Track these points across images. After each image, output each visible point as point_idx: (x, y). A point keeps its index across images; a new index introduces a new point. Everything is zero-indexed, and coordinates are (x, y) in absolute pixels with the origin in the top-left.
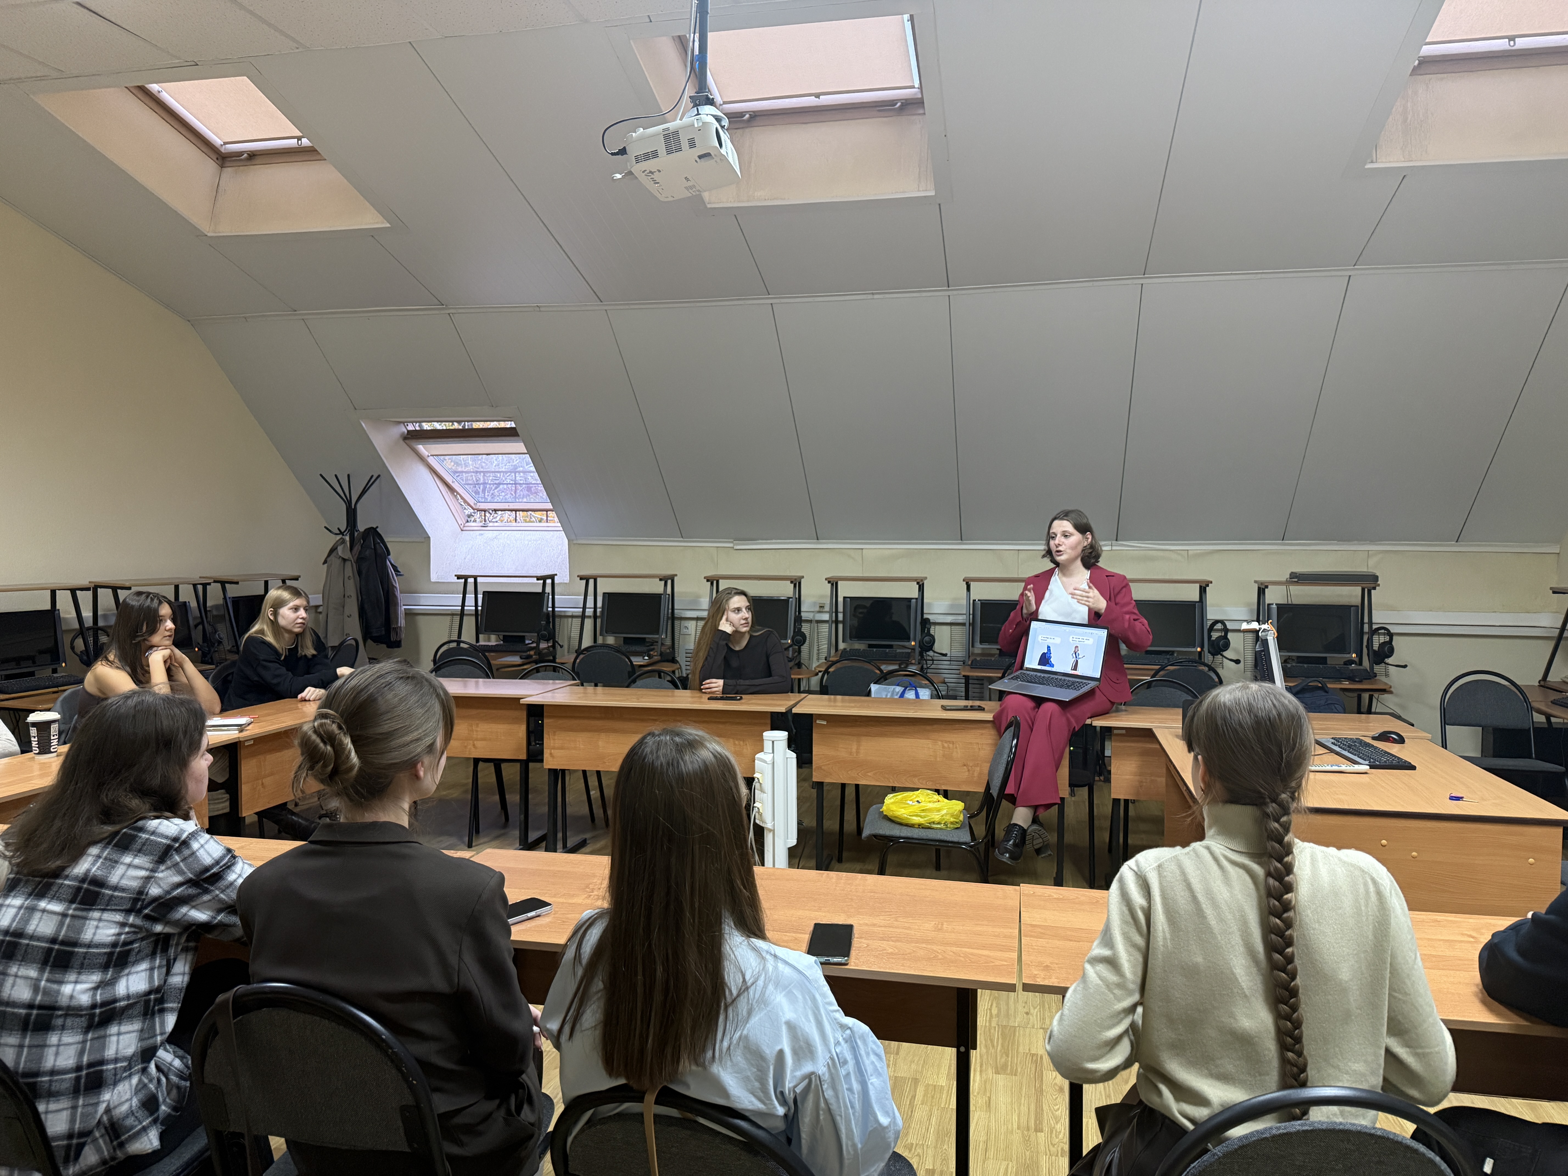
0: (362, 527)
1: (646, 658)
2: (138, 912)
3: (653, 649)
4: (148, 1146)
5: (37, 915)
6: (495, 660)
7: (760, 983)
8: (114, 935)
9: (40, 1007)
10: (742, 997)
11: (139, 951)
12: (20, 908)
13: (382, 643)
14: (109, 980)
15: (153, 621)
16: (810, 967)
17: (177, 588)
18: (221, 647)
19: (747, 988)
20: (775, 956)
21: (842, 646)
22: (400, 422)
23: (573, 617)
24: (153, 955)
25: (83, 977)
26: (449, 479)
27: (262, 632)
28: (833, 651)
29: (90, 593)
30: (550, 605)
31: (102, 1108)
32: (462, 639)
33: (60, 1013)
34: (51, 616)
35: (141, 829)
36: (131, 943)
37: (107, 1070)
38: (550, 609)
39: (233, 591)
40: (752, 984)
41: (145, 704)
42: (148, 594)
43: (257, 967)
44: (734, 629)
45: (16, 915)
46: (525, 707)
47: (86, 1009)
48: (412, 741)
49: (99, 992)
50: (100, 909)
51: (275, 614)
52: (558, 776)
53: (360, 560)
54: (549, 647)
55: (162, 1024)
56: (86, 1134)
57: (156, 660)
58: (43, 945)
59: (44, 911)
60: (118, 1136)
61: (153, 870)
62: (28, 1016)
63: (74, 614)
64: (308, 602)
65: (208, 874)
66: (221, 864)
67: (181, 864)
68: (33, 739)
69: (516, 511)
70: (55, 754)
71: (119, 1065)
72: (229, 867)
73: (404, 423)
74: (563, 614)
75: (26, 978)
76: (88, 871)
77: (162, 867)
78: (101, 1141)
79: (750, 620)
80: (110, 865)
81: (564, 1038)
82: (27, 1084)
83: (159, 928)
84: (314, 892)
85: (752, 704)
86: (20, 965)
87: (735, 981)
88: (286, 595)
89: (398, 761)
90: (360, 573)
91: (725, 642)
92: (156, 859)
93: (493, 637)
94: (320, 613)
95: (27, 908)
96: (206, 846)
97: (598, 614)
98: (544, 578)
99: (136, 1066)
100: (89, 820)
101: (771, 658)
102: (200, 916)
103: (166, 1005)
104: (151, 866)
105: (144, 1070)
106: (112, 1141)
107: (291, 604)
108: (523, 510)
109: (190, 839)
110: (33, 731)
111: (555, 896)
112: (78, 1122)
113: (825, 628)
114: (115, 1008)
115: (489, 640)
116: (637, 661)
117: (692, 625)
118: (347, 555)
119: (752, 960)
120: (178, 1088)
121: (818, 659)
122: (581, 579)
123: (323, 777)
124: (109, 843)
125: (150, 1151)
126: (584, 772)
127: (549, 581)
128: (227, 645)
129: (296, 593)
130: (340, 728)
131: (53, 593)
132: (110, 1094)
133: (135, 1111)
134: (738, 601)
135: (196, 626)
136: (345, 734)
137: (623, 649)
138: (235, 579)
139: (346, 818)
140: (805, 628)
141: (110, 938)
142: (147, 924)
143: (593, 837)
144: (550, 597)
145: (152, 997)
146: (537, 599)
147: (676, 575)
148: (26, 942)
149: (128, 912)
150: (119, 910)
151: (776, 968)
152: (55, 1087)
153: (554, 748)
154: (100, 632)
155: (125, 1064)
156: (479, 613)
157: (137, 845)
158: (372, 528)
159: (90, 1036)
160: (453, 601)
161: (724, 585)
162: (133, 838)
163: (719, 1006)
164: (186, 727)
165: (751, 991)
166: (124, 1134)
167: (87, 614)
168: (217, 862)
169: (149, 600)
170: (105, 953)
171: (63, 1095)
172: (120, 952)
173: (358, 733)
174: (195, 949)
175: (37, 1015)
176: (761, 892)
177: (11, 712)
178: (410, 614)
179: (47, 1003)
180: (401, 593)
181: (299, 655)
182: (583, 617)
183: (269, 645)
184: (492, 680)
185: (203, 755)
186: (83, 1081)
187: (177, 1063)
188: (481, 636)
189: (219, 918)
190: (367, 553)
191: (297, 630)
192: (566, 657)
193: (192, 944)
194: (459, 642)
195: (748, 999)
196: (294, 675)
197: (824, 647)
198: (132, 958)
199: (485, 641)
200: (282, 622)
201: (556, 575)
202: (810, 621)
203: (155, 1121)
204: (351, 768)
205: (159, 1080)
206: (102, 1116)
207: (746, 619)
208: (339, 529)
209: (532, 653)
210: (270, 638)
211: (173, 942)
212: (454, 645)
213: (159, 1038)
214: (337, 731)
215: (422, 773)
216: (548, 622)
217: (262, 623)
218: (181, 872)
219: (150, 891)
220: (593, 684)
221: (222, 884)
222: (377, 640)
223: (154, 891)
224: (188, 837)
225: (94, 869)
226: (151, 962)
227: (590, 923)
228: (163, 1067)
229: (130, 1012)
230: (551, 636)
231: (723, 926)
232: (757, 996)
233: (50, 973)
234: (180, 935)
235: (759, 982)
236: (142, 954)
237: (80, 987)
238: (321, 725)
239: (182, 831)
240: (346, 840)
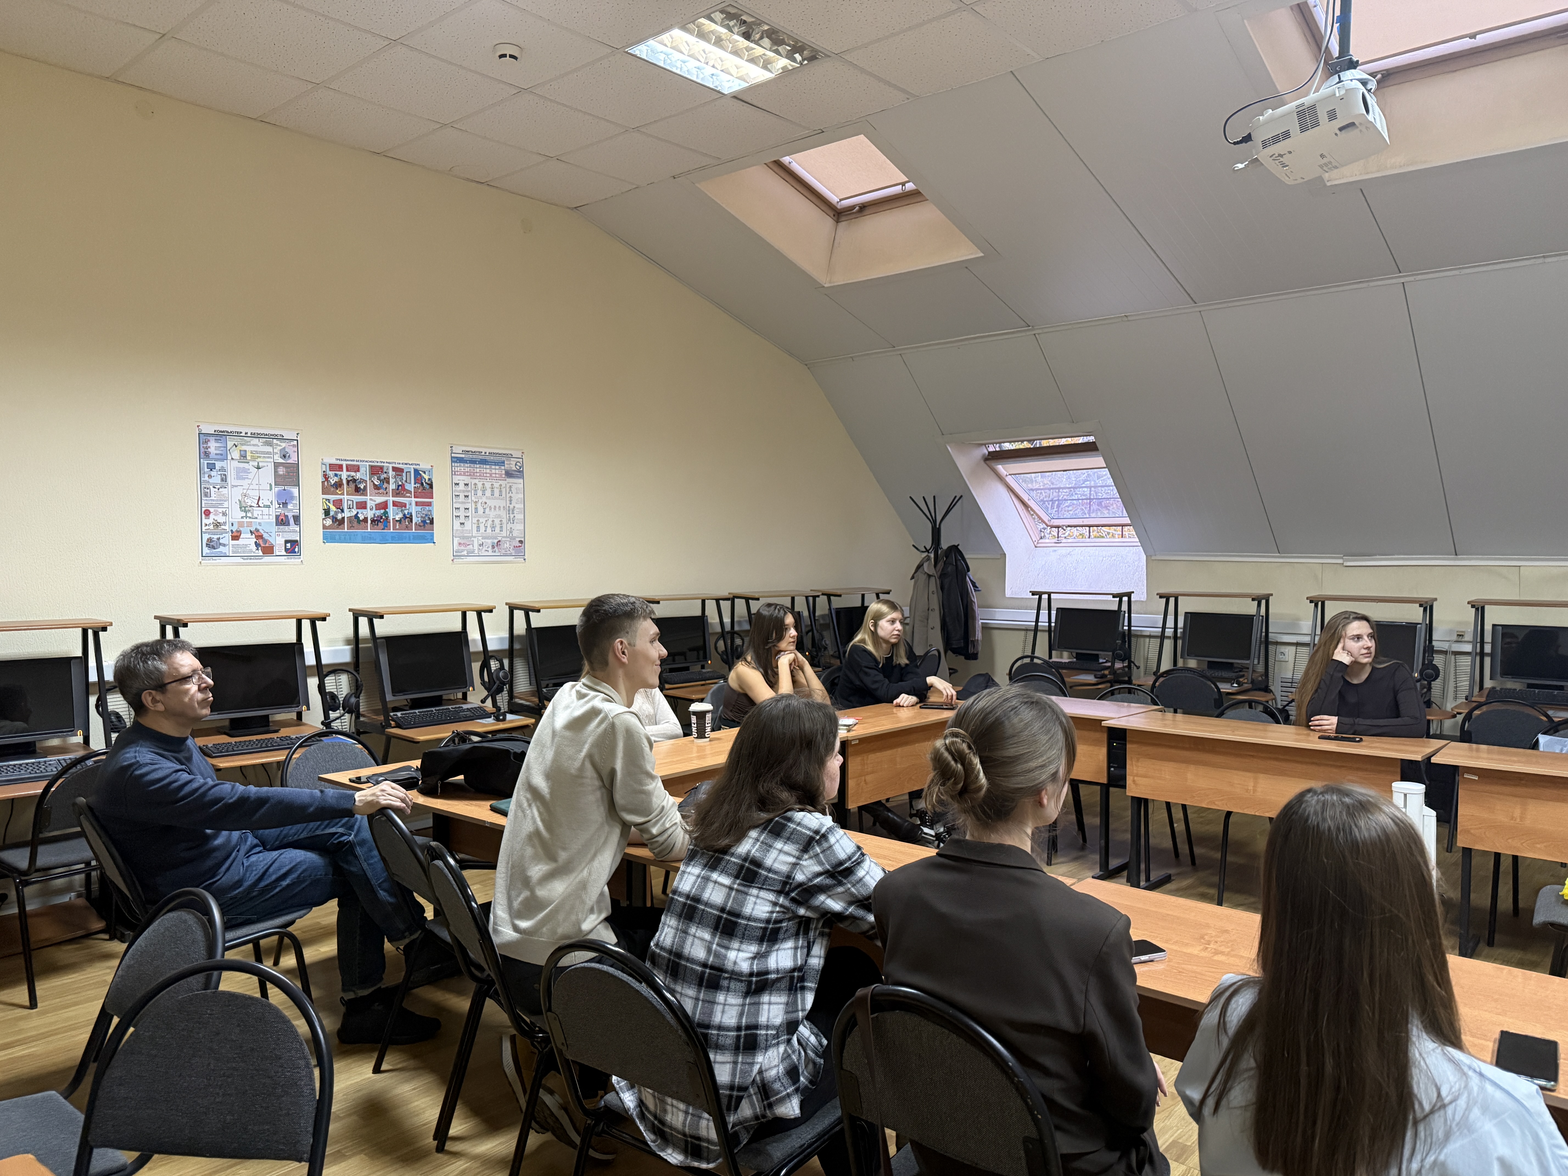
0: (945, 545)
1: (1235, 685)
2: (787, 894)
3: (1243, 676)
4: (791, 1113)
5: (711, 885)
6: (1069, 677)
7: (1462, 1102)
8: (768, 912)
9: (712, 968)
10: (1436, 1115)
11: (787, 930)
12: (698, 876)
13: (961, 654)
14: (764, 953)
15: (780, 629)
16: (1529, 1096)
17: (793, 599)
18: (826, 652)
19: (1444, 1106)
20: (1481, 1075)
21: (1488, 684)
22: (982, 445)
23: (1150, 637)
24: (797, 935)
25: (744, 947)
26: (1025, 497)
27: (863, 641)
28: (1476, 689)
29: (729, 602)
30: (1126, 623)
31: (756, 1068)
32: (1036, 654)
33: (726, 975)
34: (701, 620)
35: (790, 820)
36: (781, 921)
37: (760, 1034)
38: (1126, 628)
39: (837, 603)
40: (1451, 1103)
41: (791, 708)
42: (776, 605)
43: (893, 968)
44: (1354, 659)
45: (695, 883)
46: (1106, 729)
47: (746, 976)
48: (1036, 768)
49: (756, 962)
50: (758, 887)
51: (875, 625)
52: (1141, 804)
53: (943, 576)
54: (1124, 667)
55: (803, 1000)
56: (743, 1089)
57: (784, 662)
58: (715, 912)
59: (716, 882)
60: (768, 1098)
61: (799, 858)
62: (703, 973)
63: (717, 620)
64: (903, 615)
65: (841, 868)
66: (853, 860)
67: (821, 855)
68: (693, 725)
69: (1090, 526)
70: (708, 739)
71: (769, 1032)
72: (859, 863)
73: (985, 445)
74: (1139, 633)
75: (702, 939)
76: (749, 851)
77: (806, 856)
78: (754, 1097)
79: (1373, 650)
80: (766, 849)
81: (1207, 1110)
82: (702, 1034)
83: (802, 911)
84: (944, 907)
85: (1375, 747)
86: (697, 927)
87: (1427, 1094)
88: (884, 608)
89: (1024, 786)
90: (942, 588)
91: (1340, 675)
92: (801, 848)
93: (1065, 654)
94: (907, 624)
95: (703, 878)
96: (841, 842)
97: (1179, 635)
98: (1120, 596)
99: (782, 1035)
100: (749, 807)
101: (1400, 696)
102: (836, 905)
103: (806, 984)
104: (797, 854)
105: (789, 1041)
106: (763, 1101)
107: (889, 617)
108: (1097, 526)
109: (828, 833)
110: (694, 719)
111: (1167, 941)
112: (738, 1077)
113: (1466, 661)
114: (767, 979)
115: (1061, 657)
116: (1225, 688)
117: (1290, 651)
118: (932, 571)
119: (1449, 1073)
120: (814, 1063)
121: (1456, 698)
122: (1161, 597)
123: (954, 794)
124: (765, 829)
125: (792, 1117)
126: (1168, 804)
127: (1125, 599)
128: (831, 651)
129: (893, 606)
130: (970, 747)
131: (703, 602)
132: (762, 1057)
133: (781, 1078)
134: (1357, 627)
135: (807, 633)
136: (974, 754)
137: (1208, 674)
138: (839, 592)
139: (972, 835)
140: (1438, 661)
141: (765, 915)
142: (793, 907)
143: (1178, 874)
144: (1127, 615)
145: (796, 974)
146: (1113, 616)
147: (1272, 595)
148: (702, 907)
149: (779, 893)
150: (772, 890)
151: (1482, 1089)
152: (721, 1041)
153: (1137, 775)
154: (735, 635)
155: (774, 1032)
156: (1053, 629)
157: (786, 834)
158: (954, 546)
159: (748, 1001)
160: (1027, 617)
161: (1332, 610)
162: (784, 826)
163: (1405, 1119)
164: (823, 729)
165: (1450, 1110)
166: (773, 1096)
167: (727, 620)
168: (850, 858)
169: (777, 611)
170: (761, 928)
171: (727, 1049)
172: (772, 928)
173: (986, 754)
174: (829, 935)
175: (710, 973)
176: (1457, 990)
177: (672, 699)
178: (986, 628)
179: (717, 965)
180: (979, 607)
181: (894, 664)
182: (1162, 637)
183: (869, 653)
184: (1068, 698)
185: (836, 755)
186: (742, 1040)
187: (813, 1039)
188: (1054, 653)
189: (850, 910)
190: (949, 569)
191: (893, 641)
192: (1143, 679)
193: (827, 930)
194: (1032, 658)
195: (1446, 1120)
196: (890, 682)
197: (1464, 684)
198: (781, 936)
199: (1057, 658)
200: (881, 633)
201: (1133, 592)
202: (1445, 653)
203: (797, 1090)
204: (980, 788)
205: (800, 1053)
206: (755, 1076)
207: (1368, 648)
208: (925, 547)
209: (1106, 672)
210: (870, 647)
211: (813, 926)
212: (1027, 660)
213: (801, 1014)
214: (967, 751)
215: (1045, 801)
216: (1124, 642)
217: (865, 632)
218: (821, 863)
219: (796, 877)
220: (1172, 710)
221: (853, 878)
222: (956, 651)
223: (800, 877)
224: (826, 831)
225: (753, 851)
226: (795, 941)
227: (1235, 990)
228: (802, 1041)
229: (778, 985)
230: (1127, 656)
231: (1410, 1026)
232: (1457, 1118)
233: (719, 938)
234: (818, 920)
235: (1459, 1102)
236: (788, 933)
237: (742, 955)
238: (953, 743)
239: (822, 825)
240: (972, 858)
